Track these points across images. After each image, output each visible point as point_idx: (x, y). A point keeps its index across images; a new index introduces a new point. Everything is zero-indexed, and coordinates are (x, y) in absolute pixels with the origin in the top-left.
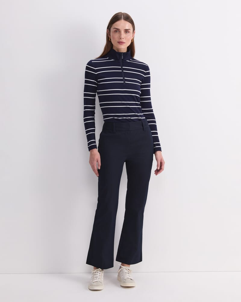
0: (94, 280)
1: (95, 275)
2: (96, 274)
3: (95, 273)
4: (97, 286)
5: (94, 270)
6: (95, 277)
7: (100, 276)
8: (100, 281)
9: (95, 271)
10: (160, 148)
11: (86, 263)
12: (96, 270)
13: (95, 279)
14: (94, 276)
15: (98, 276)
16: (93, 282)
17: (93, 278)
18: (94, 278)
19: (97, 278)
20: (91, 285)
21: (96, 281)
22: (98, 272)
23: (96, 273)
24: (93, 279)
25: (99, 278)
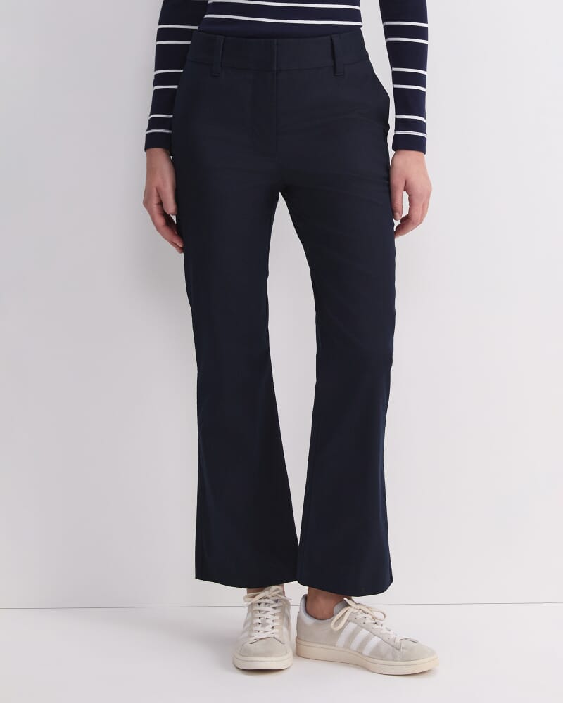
0: (253, 634)
1: (259, 615)
2: (260, 611)
4: (265, 656)
5: (253, 597)
6: (259, 621)
7: (277, 617)
8: (277, 636)
9: (256, 599)
10: (424, 140)
11: (196, 578)
12: (262, 594)
13: (259, 628)
14: (253, 618)
15: (267, 615)
16: (252, 639)
17: (250, 625)
18: (253, 625)
19: (264, 624)
20: (246, 653)
21: (262, 635)
22: (267, 601)
23: (262, 607)
24: (250, 630)
25: (275, 624)
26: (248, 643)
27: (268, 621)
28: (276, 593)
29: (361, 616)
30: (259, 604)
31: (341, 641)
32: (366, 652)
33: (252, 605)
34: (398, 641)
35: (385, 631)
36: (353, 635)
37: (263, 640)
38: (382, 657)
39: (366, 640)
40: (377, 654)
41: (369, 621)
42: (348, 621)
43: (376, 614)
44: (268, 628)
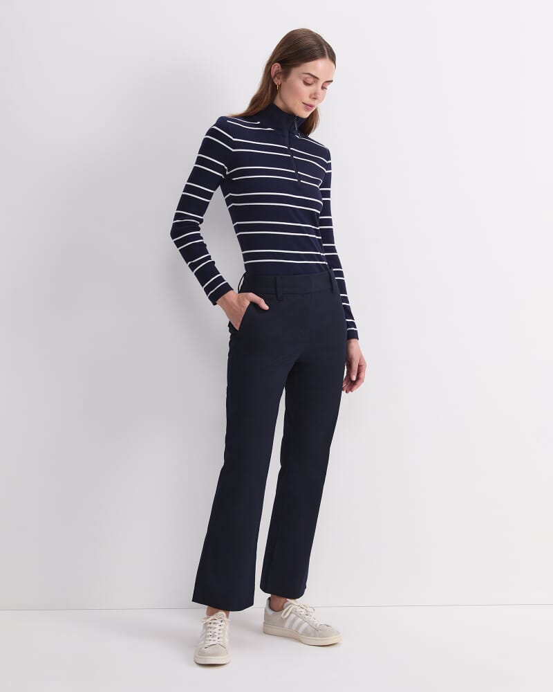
0: (207, 642)
1: (210, 630)
2: (211, 628)
3: (209, 625)
4: (215, 656)
6: (210, 634)
7: (221, 632)
8: (221, 644)
9: (208, 620)
12: (212, 618)
13: (210, 638)
14: (207, 632)
15: (215, 630)
16: (206, 645)
17: (205, 636)
18: (207, 636)
19: (213, 636)
20: (201, 654)
21: (212, 643)
22: (215, 621)
23: (212, 625)
24: (205, 640)
25: (220, 636)
26: (203, 649)
27: (215, 634)
29: (299, 610)
30: (210, 623)
31: (287, 624)
32: (300, 631)
33: (206, 624)
34: (318, 625)
35: (312, 619)
36: (293, 621)
37: (213, 646)
38: (308, 635)
39: (300, 624)
40: (306, 633)
41: (304, 612)
42: (291, 613)
43: (309, 609)
44: (216, 638)
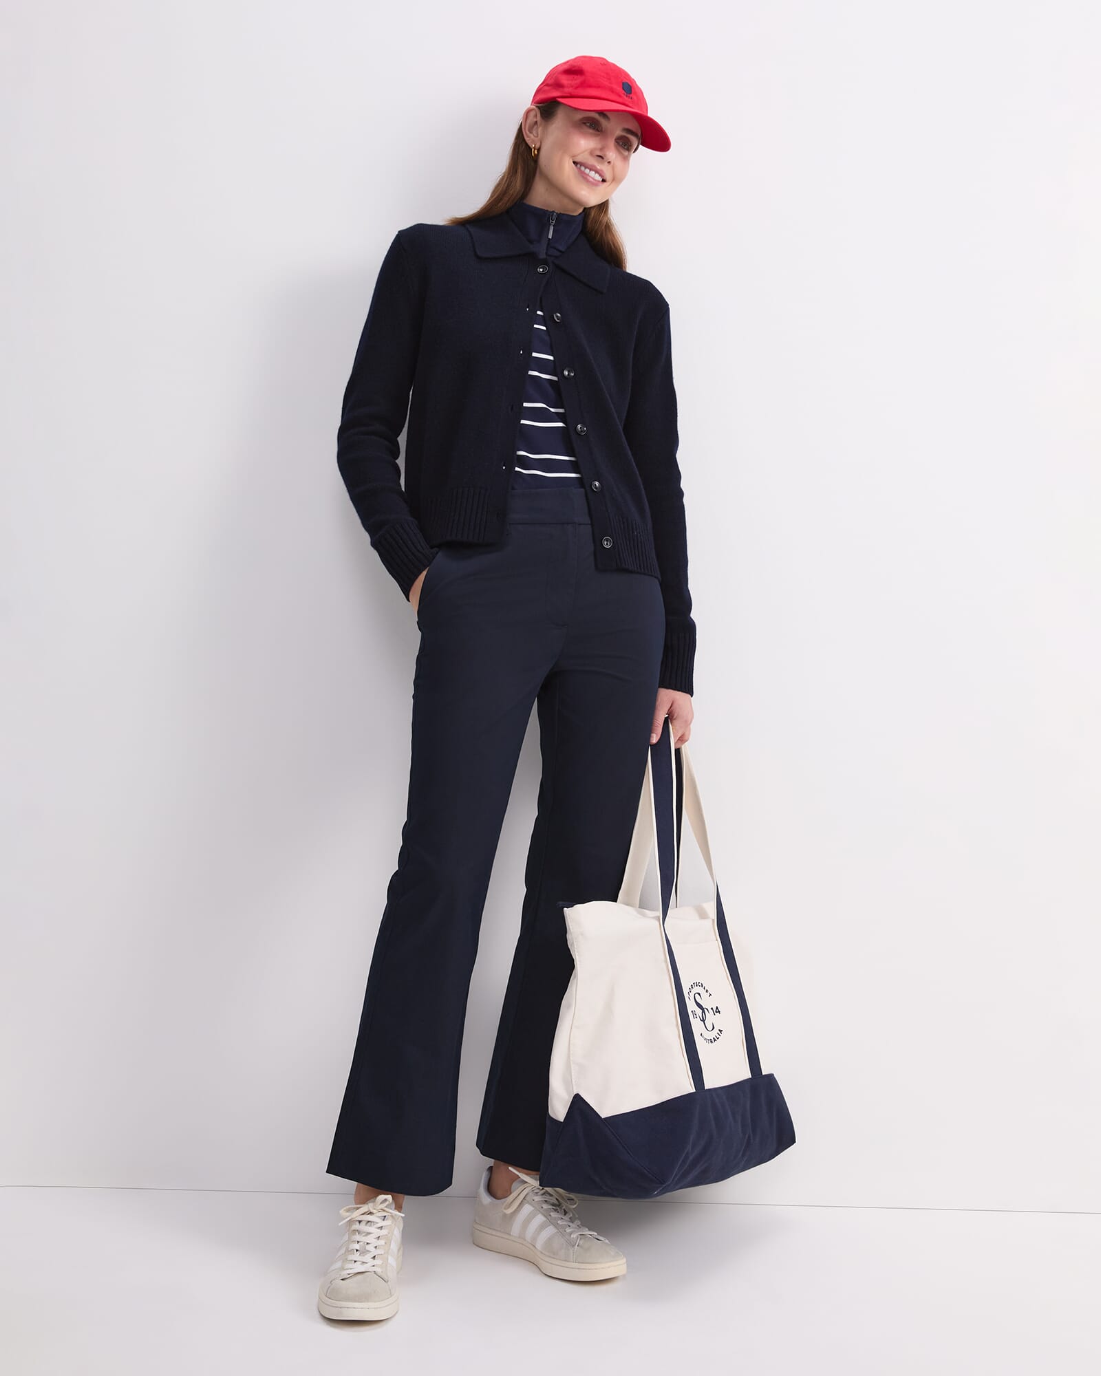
0: (348, 1266)
1: (357, 1237)
2: (359, 1232)
3: (356, 1226)
4: (355, 1301)
5: (355, 1209)
6: (357, 1246)
7: (381, 1242)
8: (379, 1270)
9: (356, 1215)
12: (365, 1208)
13: (356, 1256)
14: (350, 1241)
15: (369, 1239)
16: (344, 1274)
17: (345, 1252)
18: (349, 1252)
19: (363, 1252)
20: (334, 1293)
21: (359, 1268)
22: (370, 1217)
23: (362, 1227)
24: (344, 1259)
25: (377, 1252)
26: (338, 1280)
27: (368, 1247)
28: (383, 1206)
30: (360, 1222)
31: (515, 1227)
32: (539, 1244)
33: (350, 1222)
34: (575, 1235)
36: (527, 1222)
37: (360, 1277)
38: (554, 1254)
39: (541, 1229)
40: (548, 1248)
42: (523, 1201)
44: (368, 1258)
